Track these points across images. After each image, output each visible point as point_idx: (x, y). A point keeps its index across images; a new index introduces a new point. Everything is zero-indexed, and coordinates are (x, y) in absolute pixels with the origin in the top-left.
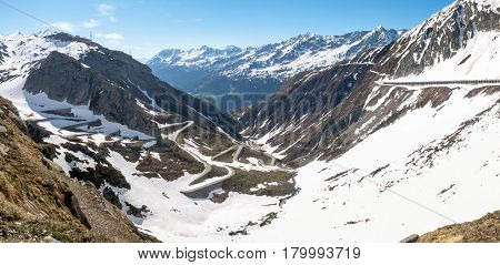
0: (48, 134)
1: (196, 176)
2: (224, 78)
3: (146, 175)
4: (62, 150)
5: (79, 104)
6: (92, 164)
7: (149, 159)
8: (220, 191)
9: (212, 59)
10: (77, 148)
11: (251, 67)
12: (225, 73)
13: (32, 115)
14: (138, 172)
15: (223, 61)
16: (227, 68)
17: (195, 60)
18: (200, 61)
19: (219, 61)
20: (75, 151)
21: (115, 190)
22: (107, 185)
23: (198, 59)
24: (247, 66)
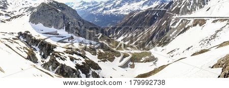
0: (55, 47)
1: (120, 58)
3: (103, 61)
4: (67, 55)
5: (60, 29)
6: (83, 60)
7: (100, 53)
8: (131, 63)
10: (73, 53)
13: (39, 36)
14: (100, 60)
20: (73, 54)
21: (96, 71)
22: (92, 70)
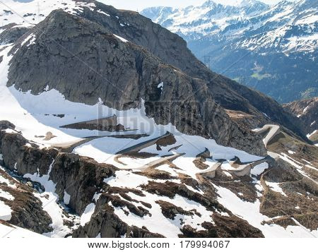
2: (244, 52)
9: (222, 23)
11: (289, 34)
12: (245, 44)
15: (240, 25)
16: (248, 35)
17: (195, 24)
18: (204, 26)
19: (234, 26)
23: (200, 22)
24: (281, 32)
